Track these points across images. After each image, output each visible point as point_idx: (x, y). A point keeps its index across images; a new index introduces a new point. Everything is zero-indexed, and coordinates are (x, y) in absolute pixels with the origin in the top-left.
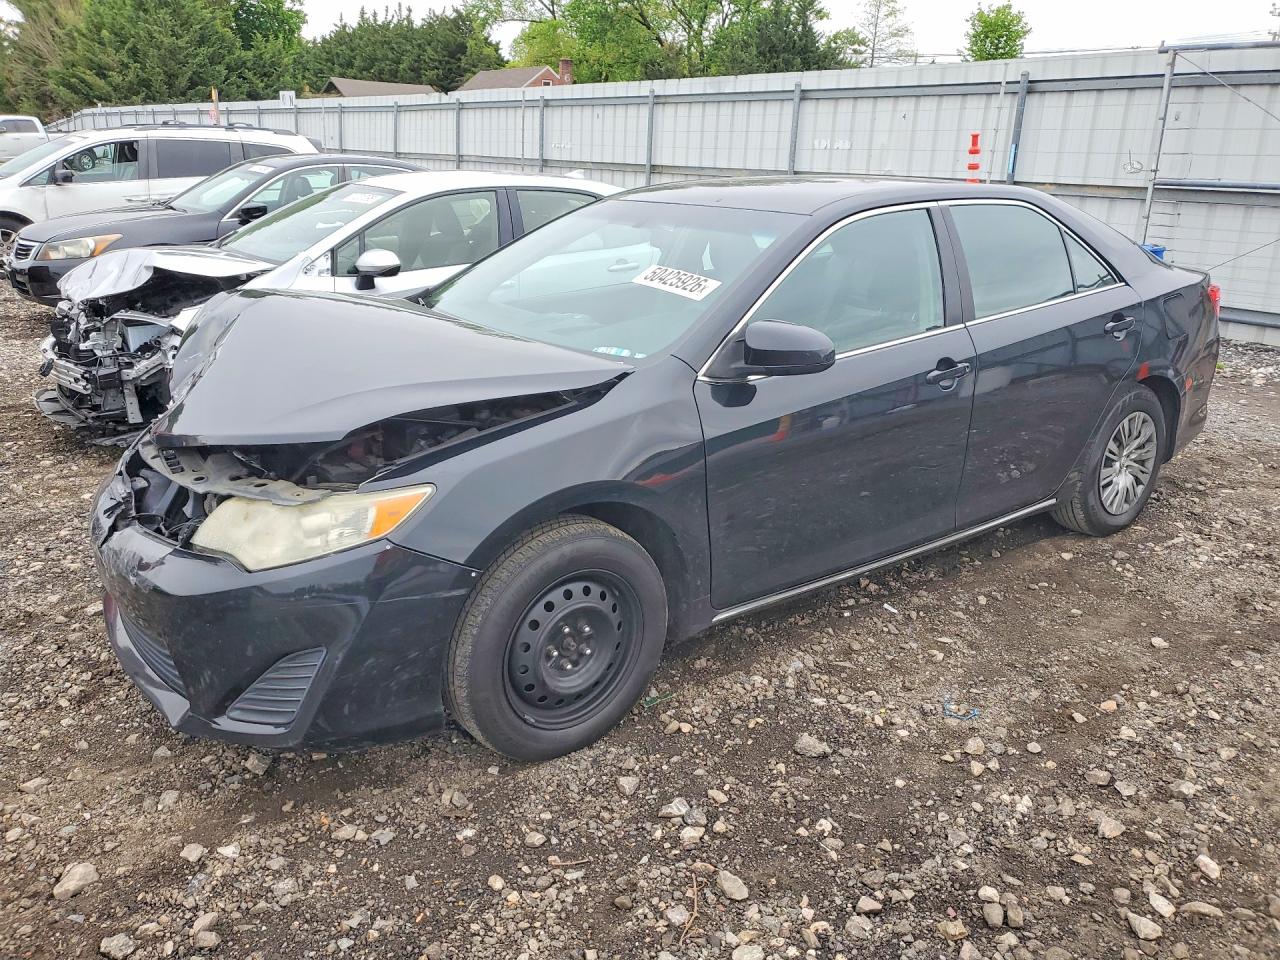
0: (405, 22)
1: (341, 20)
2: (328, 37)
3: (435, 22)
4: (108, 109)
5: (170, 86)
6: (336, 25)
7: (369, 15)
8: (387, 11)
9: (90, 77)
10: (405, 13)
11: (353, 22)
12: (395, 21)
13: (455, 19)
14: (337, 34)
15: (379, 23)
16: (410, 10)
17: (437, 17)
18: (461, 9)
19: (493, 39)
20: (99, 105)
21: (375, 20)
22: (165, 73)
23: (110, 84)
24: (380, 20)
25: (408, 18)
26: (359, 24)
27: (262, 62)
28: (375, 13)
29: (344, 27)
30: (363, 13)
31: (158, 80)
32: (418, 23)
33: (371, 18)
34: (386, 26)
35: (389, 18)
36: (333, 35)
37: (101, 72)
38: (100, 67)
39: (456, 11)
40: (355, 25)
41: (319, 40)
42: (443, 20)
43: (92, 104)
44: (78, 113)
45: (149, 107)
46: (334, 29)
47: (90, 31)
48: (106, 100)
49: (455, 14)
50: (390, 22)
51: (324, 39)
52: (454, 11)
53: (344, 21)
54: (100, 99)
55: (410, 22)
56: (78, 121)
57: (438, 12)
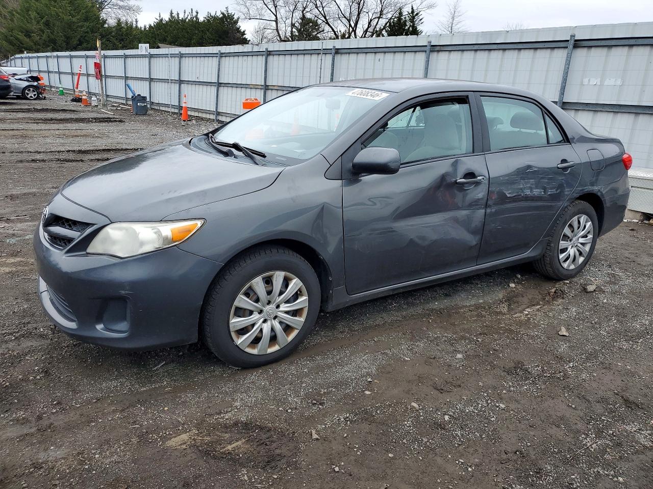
0: (195, 19)
1: (160, 17)
2: (152, 25)
3: (211, 19)
4: (30, 55)
5: (67, 43)
6: (157, 19)
7: (175, 14)
8: (185, 12)
9: (21, 36)
10: (194, 14)
11: (166, 17)
12: (189, 18)
13: (222, 17)
14: (158, 24)
15: (180, 19)
16: (197, 13)
17: (212, 16)
18: (225, 13)
19: (242, 29)
20: (25, 52)
21: (178, 17)
22: (65, 36)
23: (33, 41)
24: (181, 17)
25: (196, 17)
26: (169, 19)
27: (121, 33)
28: (178, 14)
29: (161, 20)
30: (172, 13)
31: (60, 40)
32: (201, 19)
33: (176, 16)
34: (183, 21)
35: (186, 16)
36: (155, 24)
37: (28, 34)
38: (27, 32)
39: (223, 13)
40: (167, 19)
41: (148, 26)
42: (215, 18)
43: (22, 52)
44: (13, 57)
45: (55, 54)
46: (156, 21)
47: (23, 11)
48: (30, 50)
49: (221, 15)
50: (187, 18)
51: (150, 26)
52: (221, 13)
53: (161, 17)
54: (26, 49)
55: (197, 19)
56: (13, 62)
57: (213, 14)
